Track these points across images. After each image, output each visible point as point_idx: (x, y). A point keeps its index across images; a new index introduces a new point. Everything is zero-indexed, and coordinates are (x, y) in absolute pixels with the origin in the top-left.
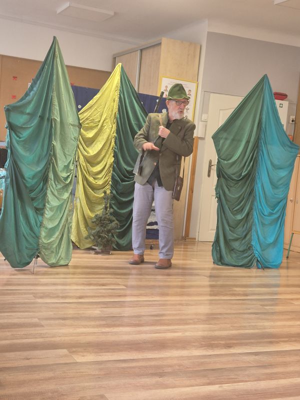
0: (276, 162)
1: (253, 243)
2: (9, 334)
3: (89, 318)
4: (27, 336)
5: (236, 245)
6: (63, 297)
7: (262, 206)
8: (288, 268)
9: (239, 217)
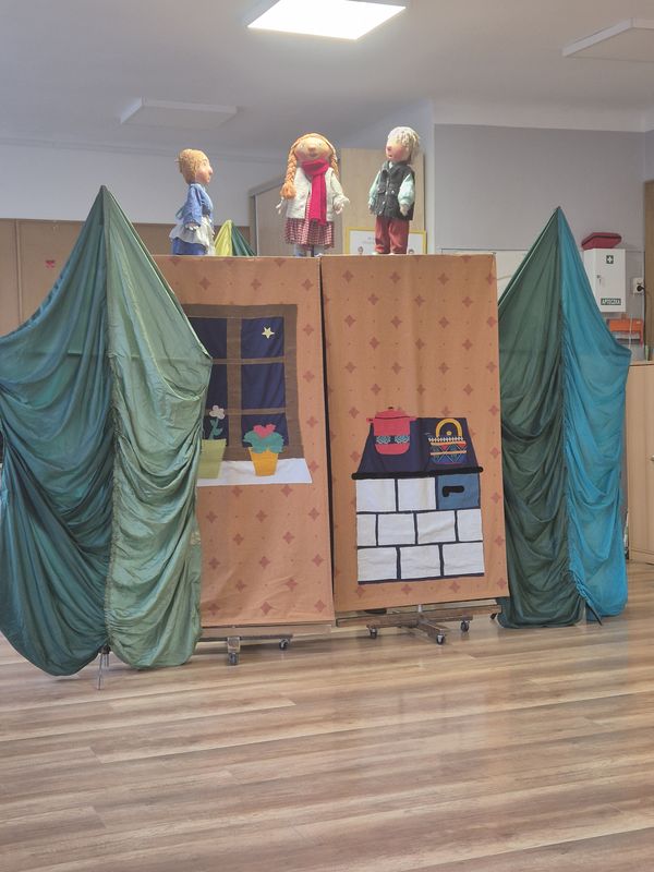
1: (573, 568)
7: (581, 489)
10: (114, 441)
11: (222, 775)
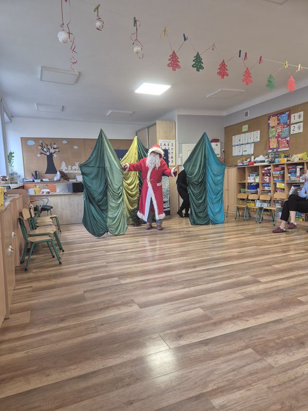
0: (215, 173)
1: (208, 213)
2: (91, 272)
3: (130, 260)
4: (100, 273)
5: (200, 215)
6: (119, 250)
7: (211, 196)
8: (227, 222)
9: (200, 201)
10: (107, 186)
11: (133, 256)
